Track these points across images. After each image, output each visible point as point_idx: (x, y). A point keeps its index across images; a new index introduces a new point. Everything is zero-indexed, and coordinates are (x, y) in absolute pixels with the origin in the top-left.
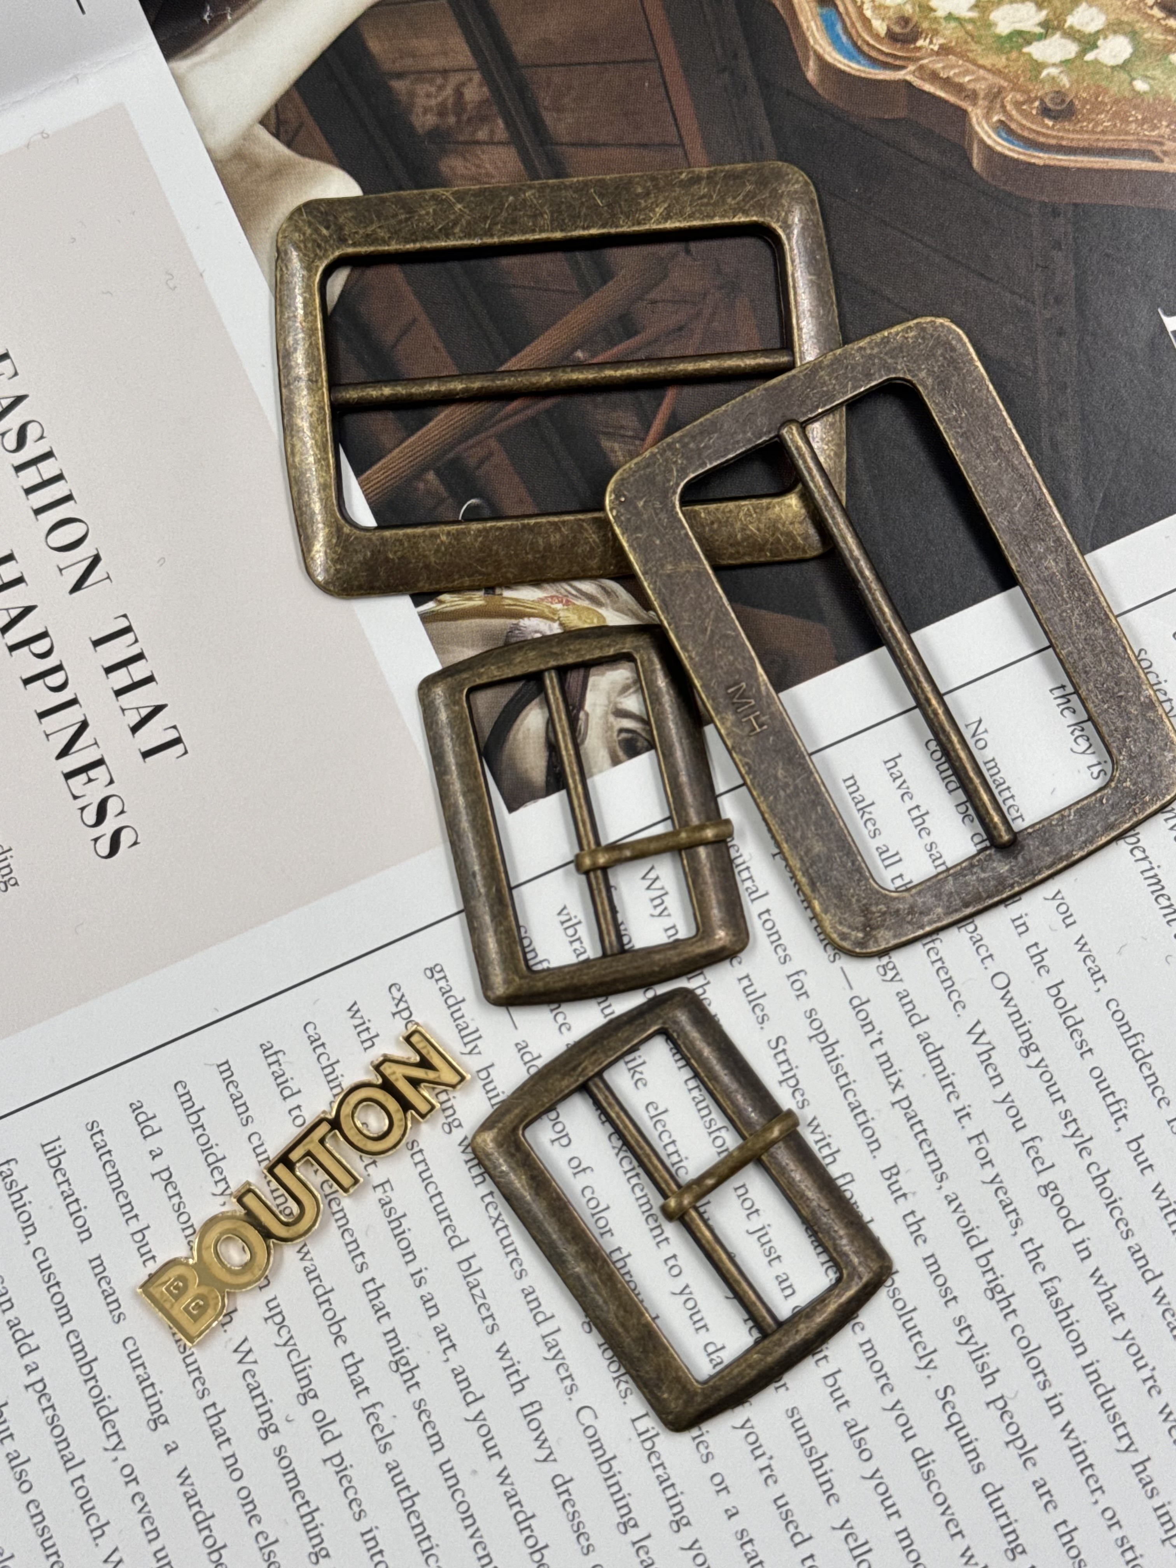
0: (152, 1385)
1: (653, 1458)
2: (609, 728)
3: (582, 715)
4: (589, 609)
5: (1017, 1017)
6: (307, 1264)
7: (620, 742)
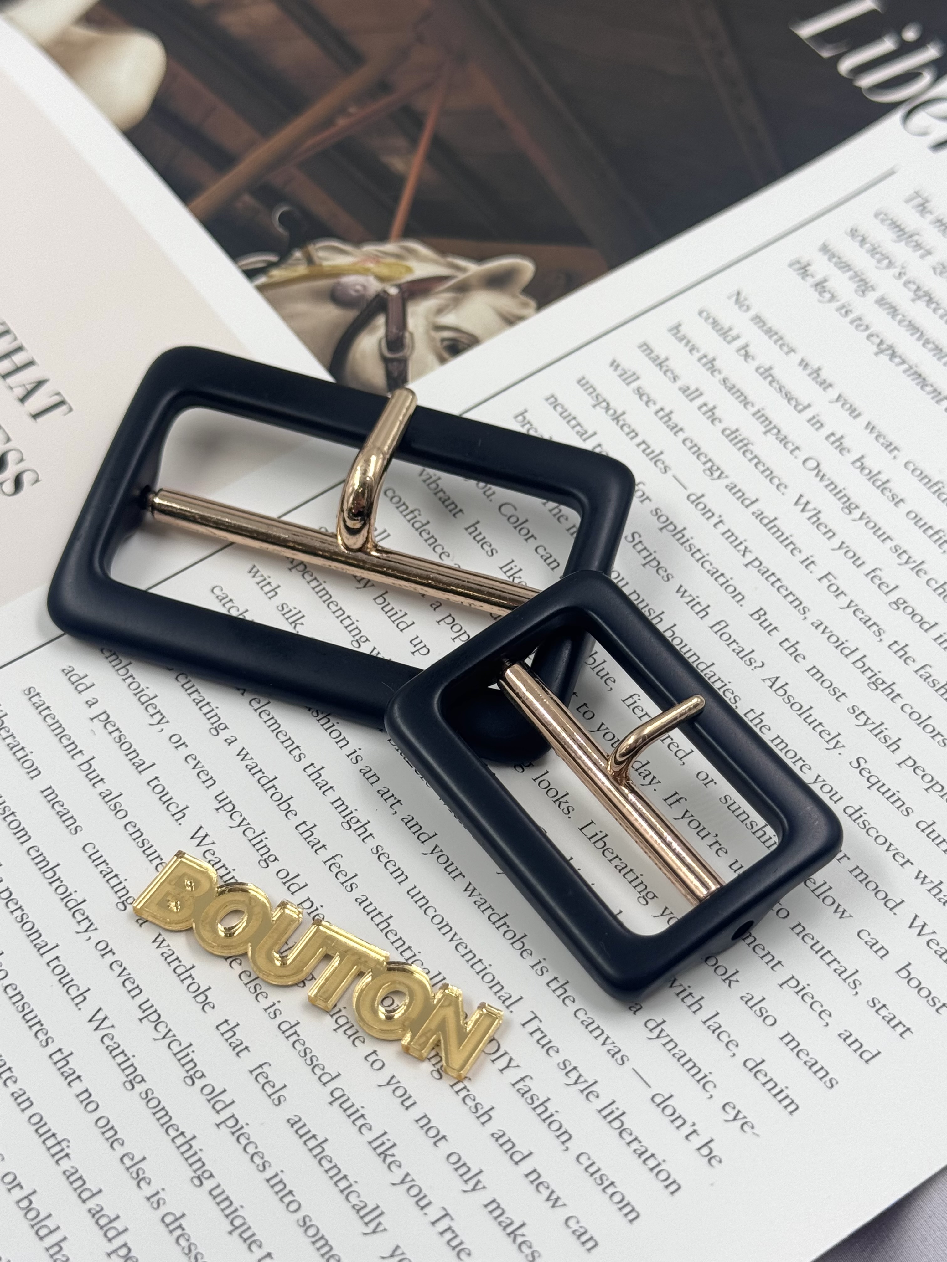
0: (116, 875)
3: (407, 335)
5: (832, 486)
6: (249, 762)
7: (443, 348)
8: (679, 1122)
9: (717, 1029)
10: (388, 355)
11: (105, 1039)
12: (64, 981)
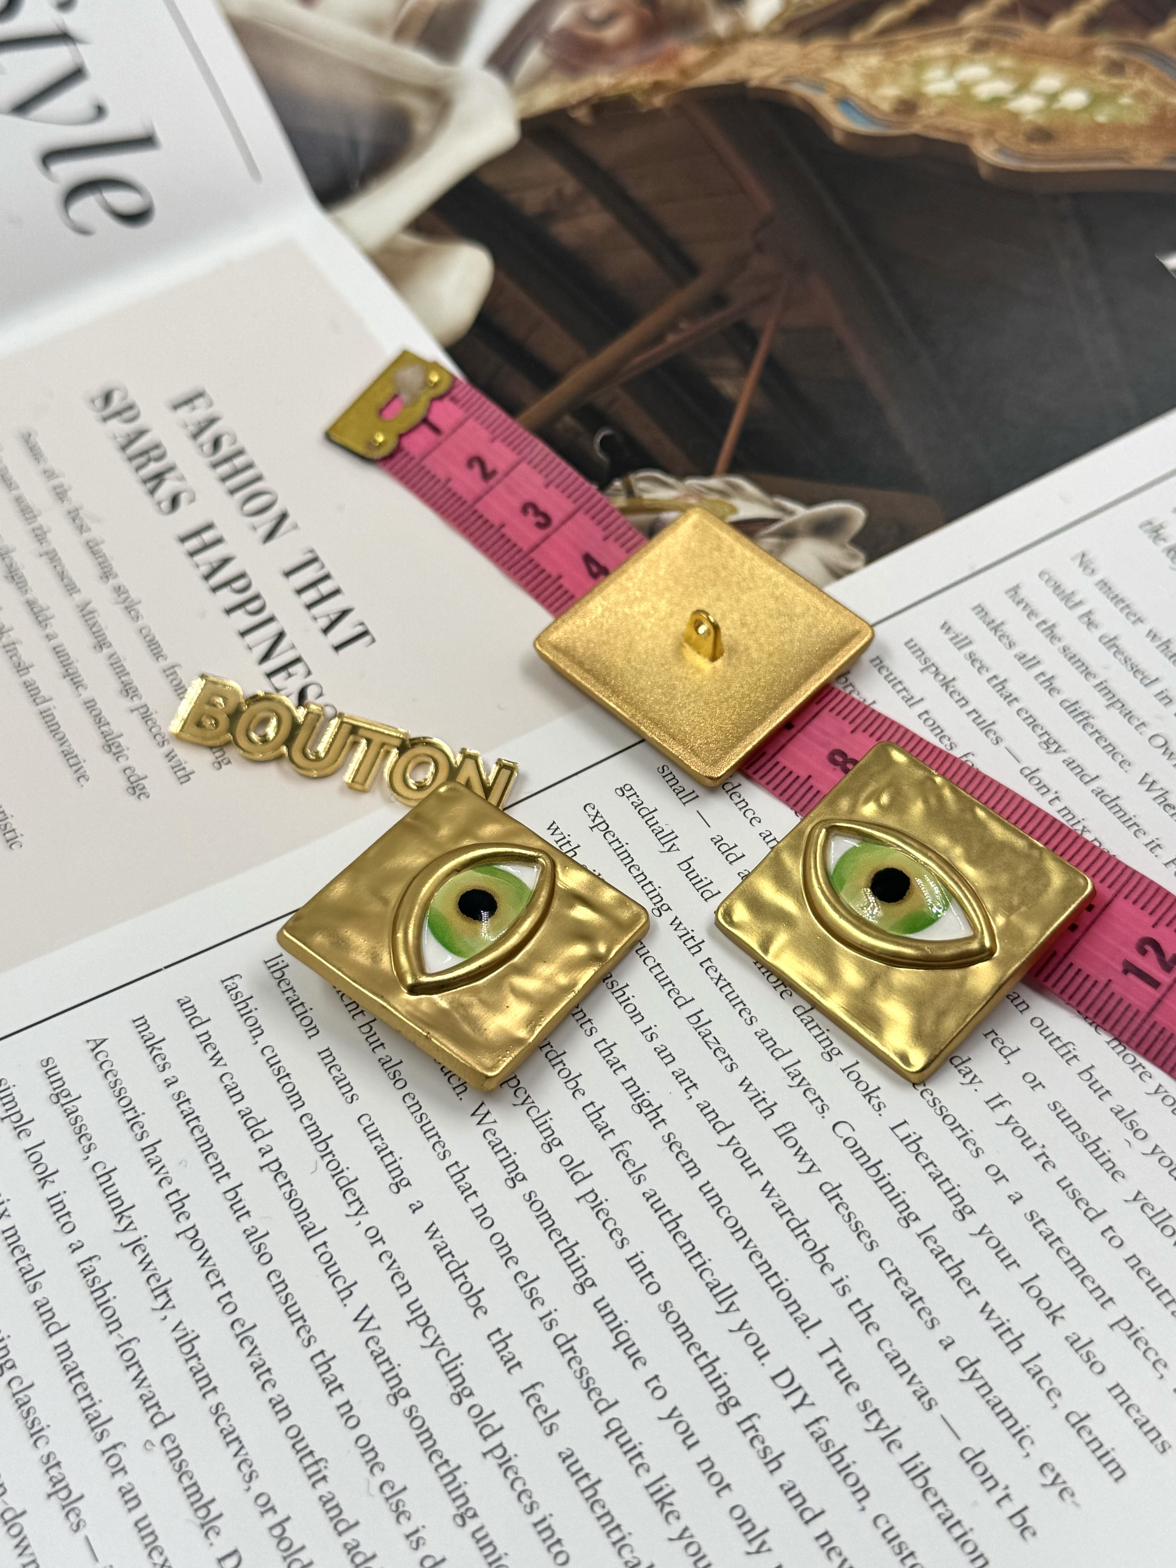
0: (391, 1152)
1: (921, 1158)
4: (720, 502)
8: (990, 1483)
9: (1037, 1373)
11: (371, 1343)
12: (331, 1271)
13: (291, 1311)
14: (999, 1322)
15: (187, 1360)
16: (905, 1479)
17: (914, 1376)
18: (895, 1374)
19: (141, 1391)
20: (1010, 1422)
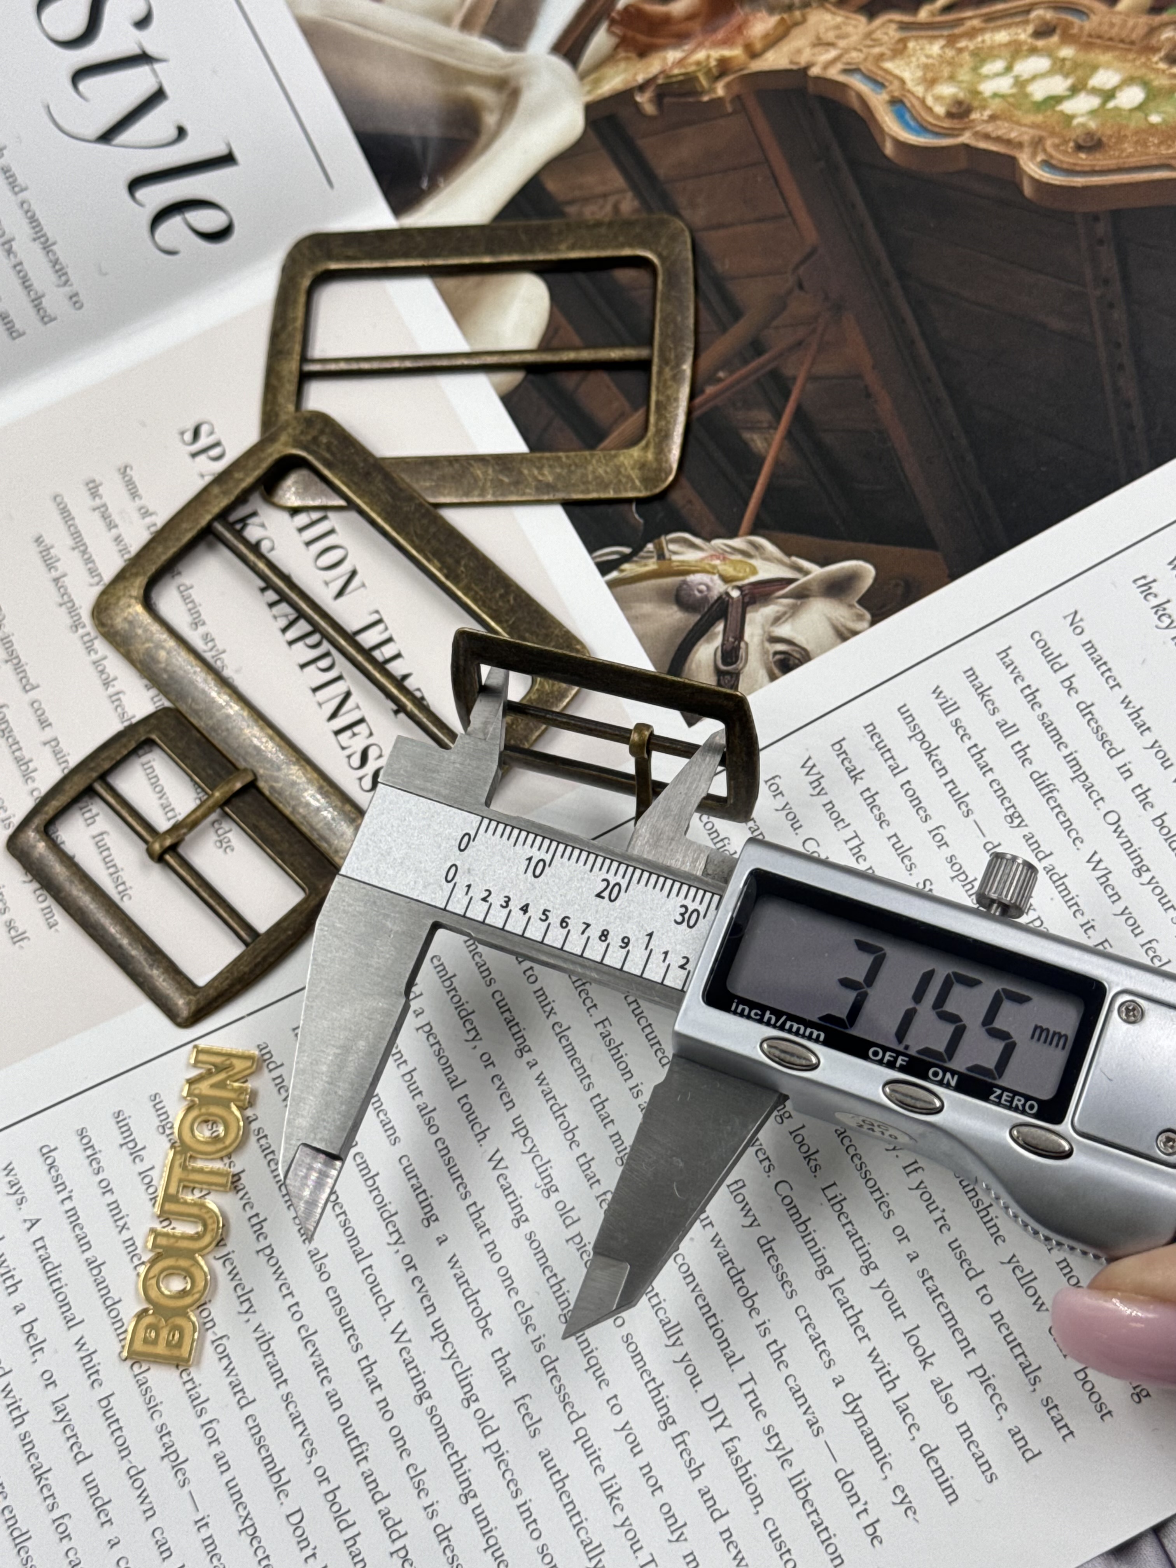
0: (424, 1191)
1: (842, 1217)
2: (765, 652)
3: (742, 645)
4: (741, 561)
5: (1128, 845)
6: (545, 1088)
7: (775, 662)
8: (854, 1499)
9: (904, 1410)
10: (723, 667)
11: (403, 1352)
12: (374, 1290)
13: (344, 1321)
14: (881, 1365)
15: (265, 1356)
16: (792, 1491)
17: (809, 1407)
18: (795, 1404)
19: (231, 1379)
20: (877, 1450)
